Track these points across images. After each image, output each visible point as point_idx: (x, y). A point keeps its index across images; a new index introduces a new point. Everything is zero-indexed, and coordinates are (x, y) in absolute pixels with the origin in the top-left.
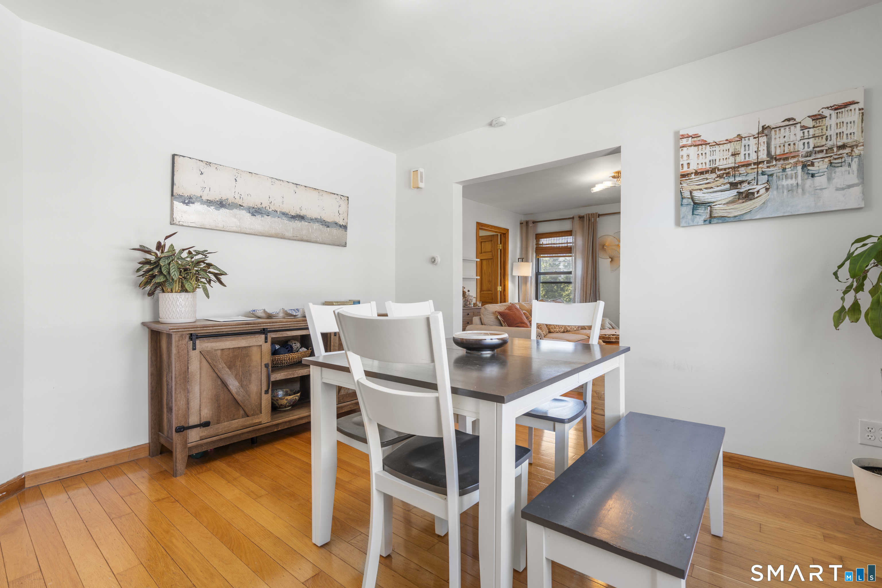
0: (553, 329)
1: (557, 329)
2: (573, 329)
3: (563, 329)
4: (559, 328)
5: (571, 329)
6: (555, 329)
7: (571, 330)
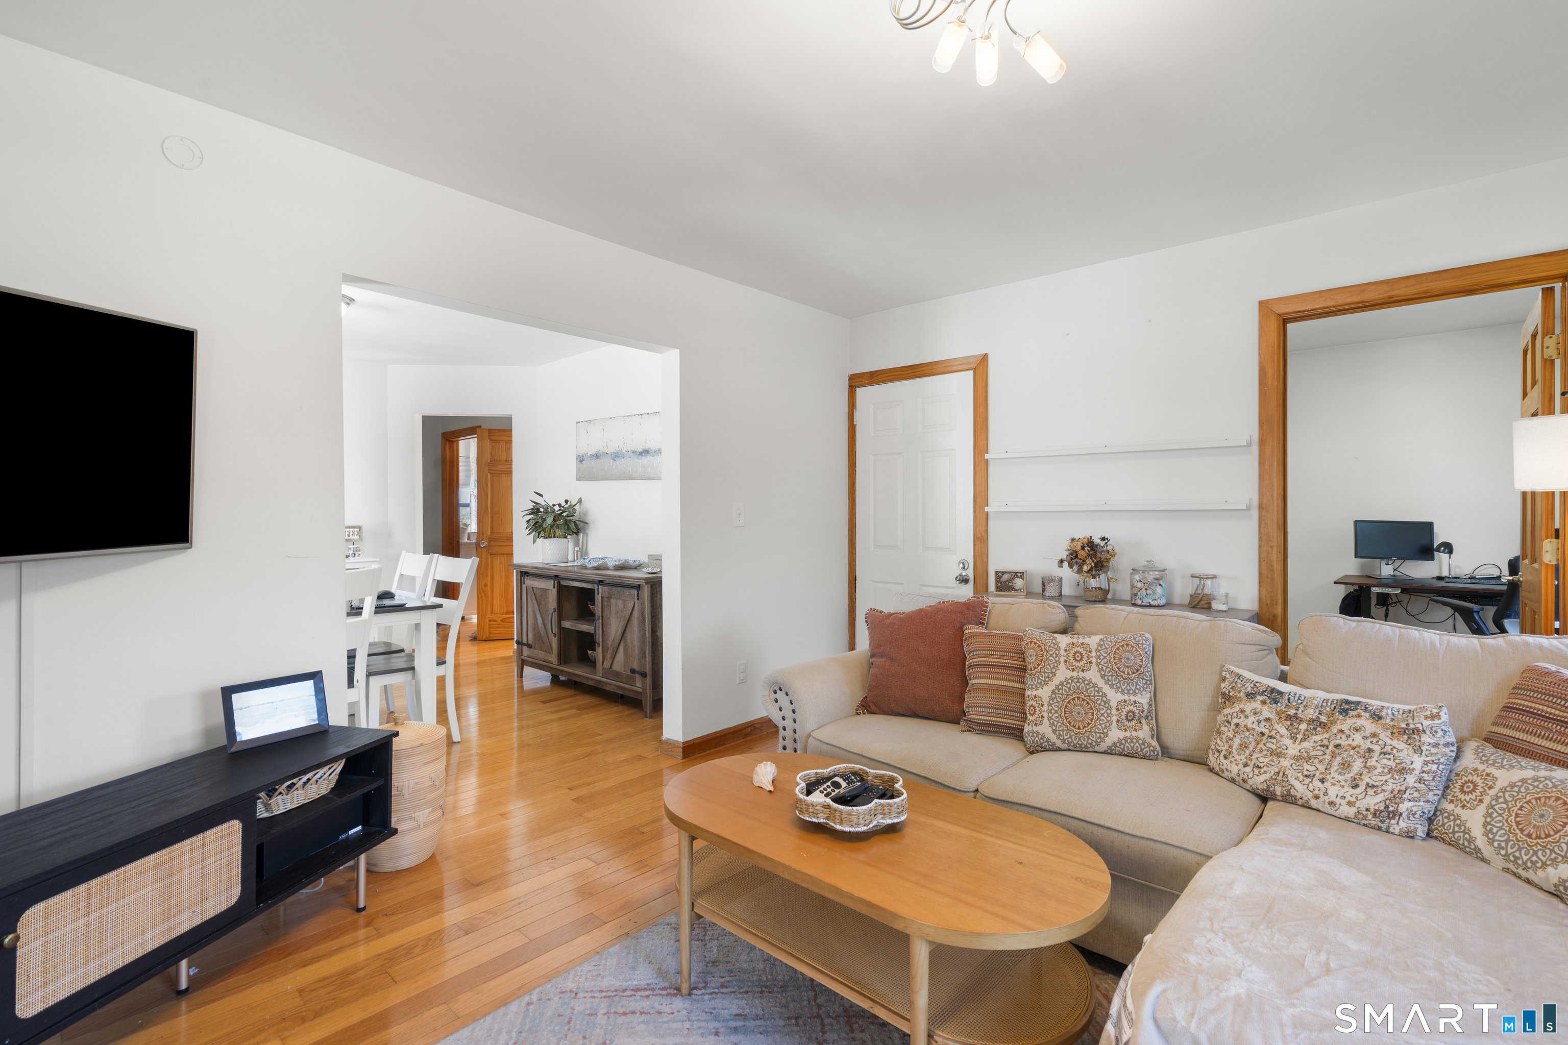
0: (1216, 755)
1: (1233, 765)
2: (1332, 803)
3: (1262, 778)
4: (1246, 765)
5: (1317, 797)
6: (1225, 757)
7: (1314, 803)
